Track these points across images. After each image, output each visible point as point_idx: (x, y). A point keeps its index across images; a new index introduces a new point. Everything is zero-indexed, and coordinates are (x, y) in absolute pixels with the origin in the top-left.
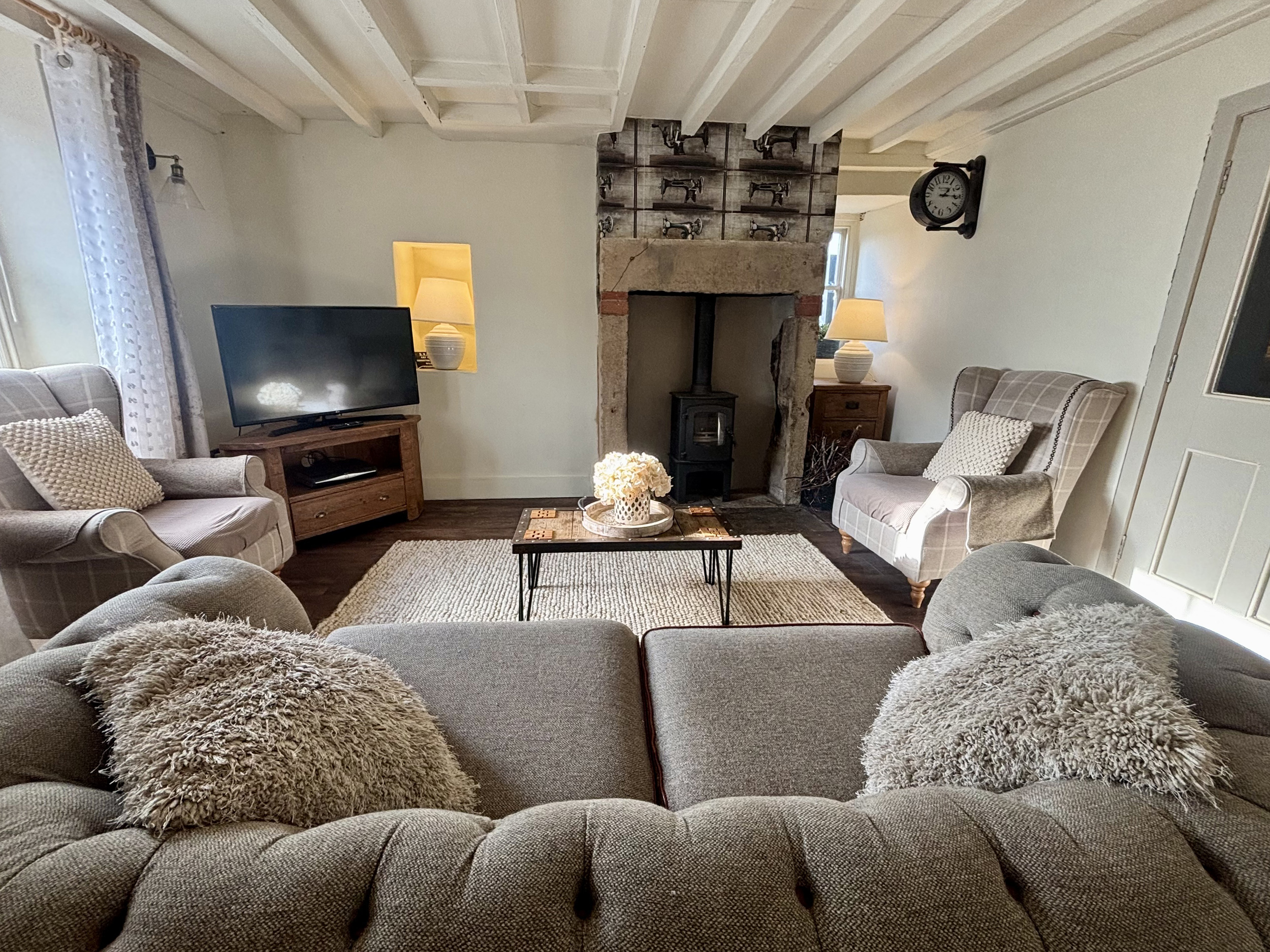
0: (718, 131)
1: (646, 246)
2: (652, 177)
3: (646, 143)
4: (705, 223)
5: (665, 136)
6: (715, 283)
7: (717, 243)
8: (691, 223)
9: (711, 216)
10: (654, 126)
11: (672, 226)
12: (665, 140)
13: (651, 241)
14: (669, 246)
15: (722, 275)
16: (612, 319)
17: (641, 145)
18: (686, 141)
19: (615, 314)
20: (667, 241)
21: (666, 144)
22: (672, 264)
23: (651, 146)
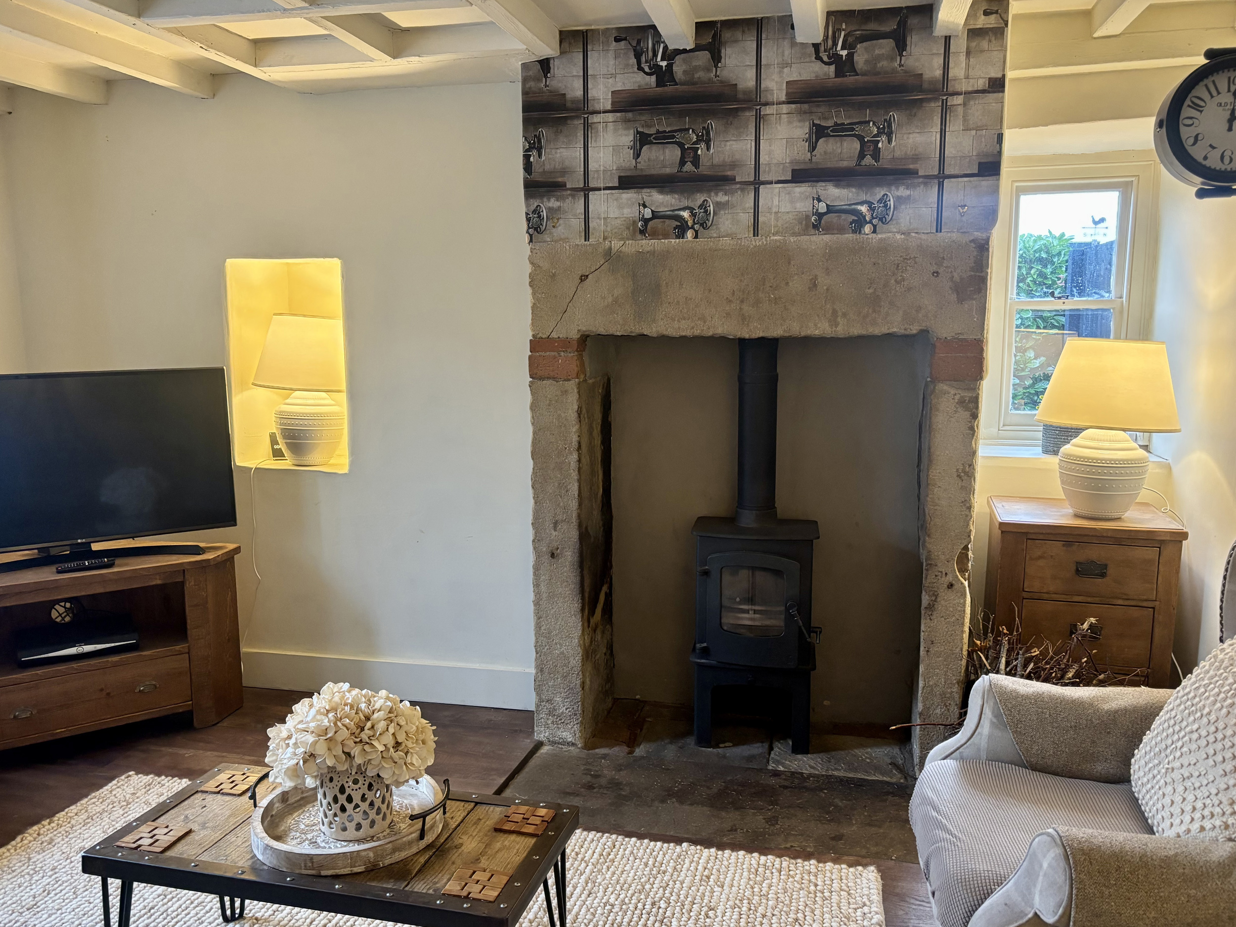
0: (739, 34)
1: (608, 253)
2: (616, 130)
3: (604, 71)
4: (719, 206)
5: (638, 56)
6: (744, 319)
7: (744, 243)
8: (691, 209)
9: (732, 193)
10: (617, 40)
11: (655, 215)
12: (639, 63)
13: (616, 245)
14: (653, 253)
15: (757, 303)
16: (549, 388)
17: (594, 76)
18: (678, 59)
19: (554, 379)
20: (647, 244)
21: (640, 68)
22: (658, 286)
23: (614, 76)
